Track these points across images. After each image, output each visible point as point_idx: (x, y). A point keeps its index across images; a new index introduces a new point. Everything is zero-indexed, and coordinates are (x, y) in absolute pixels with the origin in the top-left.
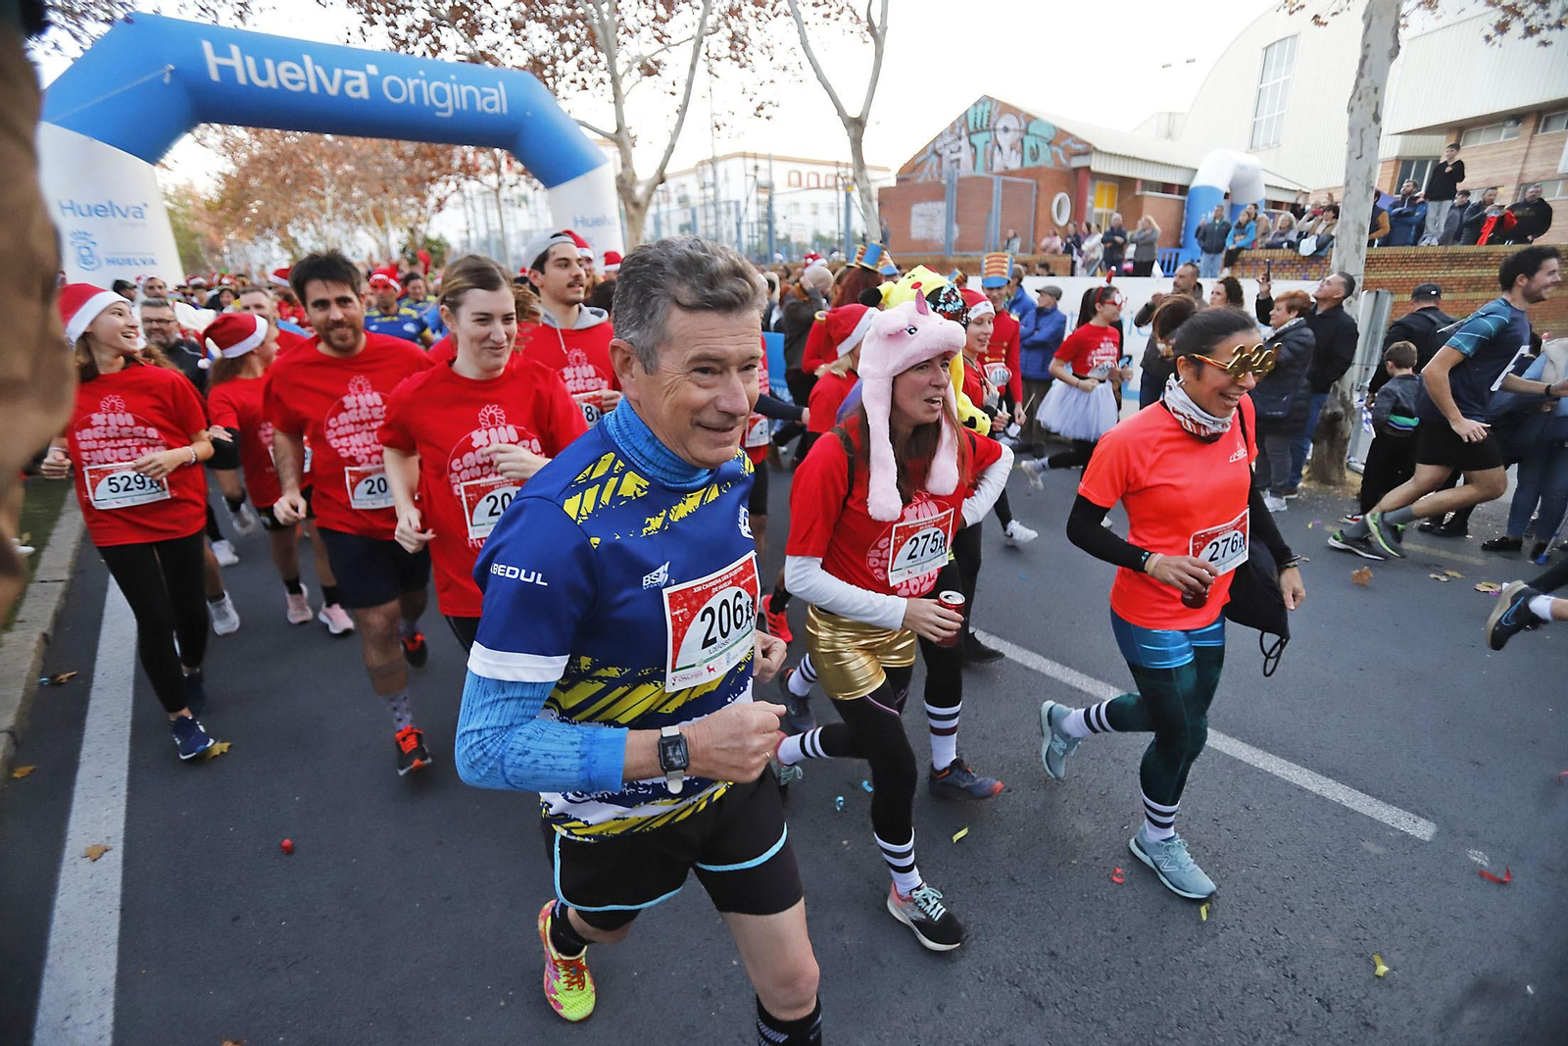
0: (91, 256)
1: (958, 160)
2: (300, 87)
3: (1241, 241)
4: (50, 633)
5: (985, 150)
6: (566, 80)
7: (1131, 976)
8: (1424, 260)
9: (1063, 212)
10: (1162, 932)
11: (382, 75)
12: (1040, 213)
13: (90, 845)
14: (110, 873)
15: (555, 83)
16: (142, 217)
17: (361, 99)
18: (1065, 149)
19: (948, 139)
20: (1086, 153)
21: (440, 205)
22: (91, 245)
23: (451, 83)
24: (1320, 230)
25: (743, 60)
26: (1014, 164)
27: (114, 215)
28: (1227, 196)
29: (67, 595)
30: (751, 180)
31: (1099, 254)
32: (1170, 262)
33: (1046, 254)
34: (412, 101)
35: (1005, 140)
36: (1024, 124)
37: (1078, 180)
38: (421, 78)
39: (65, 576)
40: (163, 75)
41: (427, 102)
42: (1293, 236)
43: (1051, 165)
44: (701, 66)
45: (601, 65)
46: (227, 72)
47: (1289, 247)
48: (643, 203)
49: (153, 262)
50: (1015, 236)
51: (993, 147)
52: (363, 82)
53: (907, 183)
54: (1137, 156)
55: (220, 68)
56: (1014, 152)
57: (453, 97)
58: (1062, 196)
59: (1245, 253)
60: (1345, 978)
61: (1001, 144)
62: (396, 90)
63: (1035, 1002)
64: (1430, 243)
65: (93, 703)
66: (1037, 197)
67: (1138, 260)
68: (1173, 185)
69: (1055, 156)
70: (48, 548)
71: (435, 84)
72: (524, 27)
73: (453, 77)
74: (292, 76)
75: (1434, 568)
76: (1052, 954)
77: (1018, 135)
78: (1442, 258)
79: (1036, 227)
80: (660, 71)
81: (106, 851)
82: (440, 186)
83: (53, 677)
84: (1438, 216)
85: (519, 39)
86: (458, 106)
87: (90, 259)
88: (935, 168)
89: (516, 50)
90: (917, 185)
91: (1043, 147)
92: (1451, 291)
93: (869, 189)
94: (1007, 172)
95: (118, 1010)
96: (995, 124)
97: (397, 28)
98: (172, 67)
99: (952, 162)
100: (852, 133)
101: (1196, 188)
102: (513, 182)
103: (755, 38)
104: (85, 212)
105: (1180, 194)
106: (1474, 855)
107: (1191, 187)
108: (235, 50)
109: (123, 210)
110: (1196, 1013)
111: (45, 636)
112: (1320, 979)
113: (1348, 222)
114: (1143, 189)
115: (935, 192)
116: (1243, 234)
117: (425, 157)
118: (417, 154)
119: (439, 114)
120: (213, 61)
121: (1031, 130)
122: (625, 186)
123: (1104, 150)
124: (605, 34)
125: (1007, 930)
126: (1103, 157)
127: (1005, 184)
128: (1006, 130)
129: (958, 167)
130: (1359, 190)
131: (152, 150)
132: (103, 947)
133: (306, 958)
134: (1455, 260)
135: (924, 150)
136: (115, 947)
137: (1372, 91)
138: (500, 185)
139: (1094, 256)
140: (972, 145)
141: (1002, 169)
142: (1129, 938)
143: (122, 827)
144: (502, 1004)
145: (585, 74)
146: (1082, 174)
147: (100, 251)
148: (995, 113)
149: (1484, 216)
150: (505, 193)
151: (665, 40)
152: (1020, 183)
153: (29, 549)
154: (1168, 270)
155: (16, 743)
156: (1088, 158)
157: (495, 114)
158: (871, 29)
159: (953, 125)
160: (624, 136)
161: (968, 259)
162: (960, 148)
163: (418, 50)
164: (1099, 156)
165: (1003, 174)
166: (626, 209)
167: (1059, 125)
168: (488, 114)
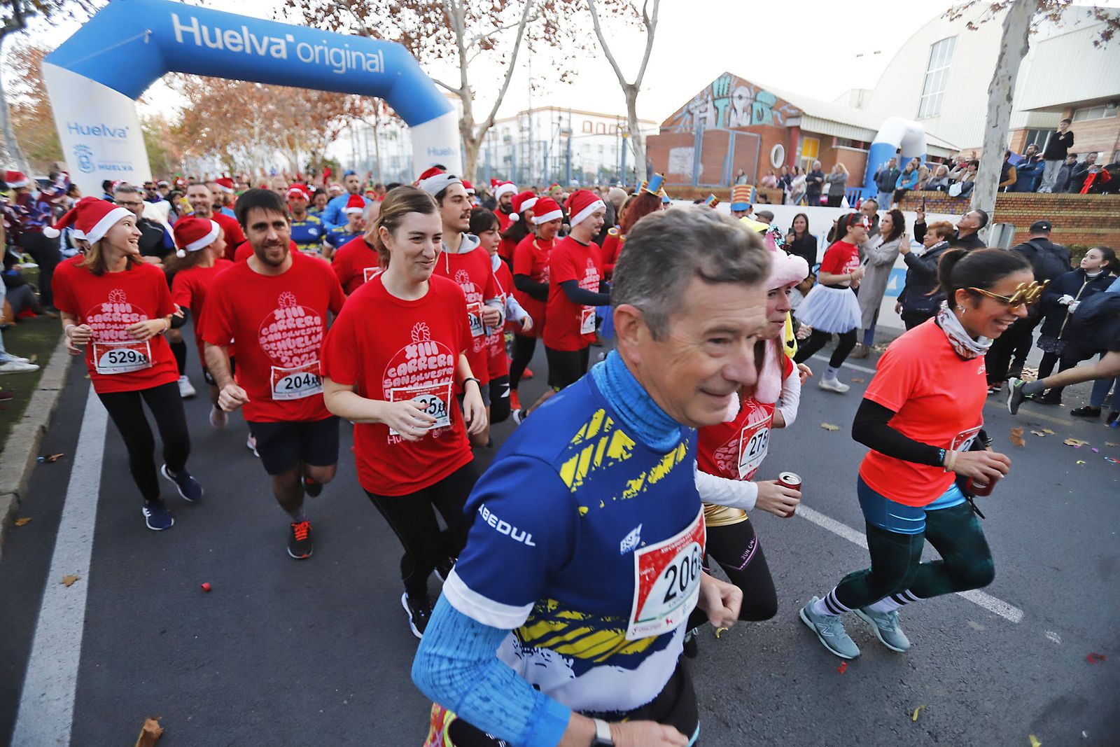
0: (88, 163)
1: (705, 118)
2: (239, 49)
3: (906, 184)
4: (47, 426)
5: (725, 112)
6: (427, 51)
7: (795, 708)
8: (1040, 203)
9: (779, 157)
10: (818, 678)
11: (297, 42)
12: (762, 159)
13: (65, 575)
14: (79, 595)
15: (419, 52)
16: (125, 136)
17: (281, 59)
18: (781, 112)
19: (698, 103)
20: (797, 117)
21: (334, 136)
22: (88, 155)
23: (345, 49)
24: (964, 179)
25: (553, 40)
26: (745, 122)
27: (105, 134)
28: (898, 151)
29: (60, 399)
30: (555, 126)
31: (803, 189)
32: (854, 197)
33: (765, 188)
34: (317, 61)
35: (739, 105)
36: (753, 94)
37: (790, 136)
38: (324, 45)
39: (59, 387)
40: (144, 37)
41: (327, 63)
42: (945, 182)
43: (772, 124)
45: (453, 41)
46: (188, 36)
47: (942, 189)
48: (478, 141)
49: (131, 169)
50: (743, 174)
51: (731, 109)
52: (283, 46)
53: (668, 133)
54: (834, 120)
55: (184, 33)
56: (745, 113)
57: (346, 60)
58: (778, 146)
59: (909, 192)
60: (950, 718)
61: (737, 107)
62: (306, 53)
63: (724, 722)
64: (1046, 190)
65: (73, 477)
66: (760, 147)
67: (831, 195)
68: (860, 142)
69: (775, 118)
70: (48, 366)
71: (333, 50)
72: (399, 12)
73: (347, 45)
74: (234, 41)
75: (1034, 426)
76: (738, 689)
77: (749, 101)
78: (1054, 202)
79: (758, 167)
80: (494, 46)
81: (77, 580)
82: (335, 122)
83: (47, 457)
84: (1053, 171)
85: (395, 20)
86: (349, 66)
87: (87, 165)
88: (687, 123)
89: (393, 28)
90: (674, 135)
91: (767, 111)
92: (1060, 226)
93: (639, 136)
94: (740, 128)
95: (78, 693)
96: (733, 93)
97: (309, 9)
98: (150, 31)
99: (700, 119)
100: (629, 95)
101: (876, 144)
102: (387, 121)
103: (563, 25)
104: (85, 131)
105: (864, 148)
106: (1050, 635)
107: (873, 143)
108: (194, 21)
109: (112, 131)
110: (839, 737)
111: (43, 427)
112: (931, 717)
113: (984, 173)
114: (838, 144)
115: (687, 141)
116: (908, 179)
117: (325, 101)
118: (320, 99)
119: (335, 71)
120: (178, 28)
121: (759, 98)
122: (465, 127)
123: (811, 114)
124: (456, 18)
125: (707, 670)
126: (810, 119)
127: (738, 137)
128: (740, 97)
129: (705, 123)
130: (993, 150)
131: (134, 90)
132: (71, 647)
133: (211, 662)
134: (1063, 204)
135: (682, 109)
136: (79, 647)
137: (1007, 78)
138: (377, 123)
139: (799, 191)
140: (715, 107)
141: (736, 126)
142: (795, 681)
143: (88, 563)
144: (345, 702)
145: (441, 47)
146: (793, 131)
147: (95, 160)
148: (733, 85)
149: (1087, 172)
150: (380, 129)
151: (498, 24)
152: (747, 136)
153: (35, 367)
154: (853, 203)
155: (19, 502)
156: (799, 119)
157: (375, 73)
158: (646, 21)
159: (702, 92)
160: (466, 91)
161: (708, 189)
162: (706, 109)
163: (324, 26)
164: (806, 119)
165: (737, 129)
166: (466, 144)
167: (779, 95)
168: (370, 72)
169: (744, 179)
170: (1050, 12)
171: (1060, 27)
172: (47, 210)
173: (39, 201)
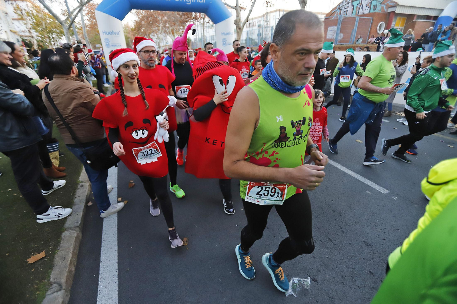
1: (347, 11)
5: (357, 7)
9: (381, 29)
12: (372, 29)
16: (119, 34)
18: (386, 5)
19: (345, 4)
20: (394, 6)
22: (108, 42)
26: (367, 12)
27: (113, 34)
28: (455, 19)
33: (370, 44)
34: (181, 0)
37: (389, 17)
41: (184, 1)
43: (380, 12)
48: (242, 28)
50: (361, 37)
53: (328, 20)
54: (417, 6)
58: (383, 23)
61: (363, 5)
66: (372, 24)
68: (431, 16)
69: (382, 8)
77: (370, 1)
86: (192, 1)
87: (108, 45)
88: (338, 14)
90: (331, 20)
91: (379, 5)
94: (364, 15)
99: (344, 12)
100: (302, 6)
105: (433, 20)
106: (394, 197)
107: (440, 16)
109: (115, 33)
114: (417, 19)
119: (187, 4)
122: (237, 23)
123: (401, 4)
127: (361, 19)
129: (347, 13)
135: (336, 7)
138: (204, 22)
140: (353, 5)
141: (362, 14)
146: (391, 14)
147: (110, 43)
152: (367, 19)
156: (395, 8)
157: (202, 3)
160: (238, 7)
161: (342, 46)
162: (348, 6)
164: (399, 7)
165: (361, 16)
166: (237, 30)
168: (200, 3)
169: (361, 40)
172: (99, 61)
173: (97, 58)
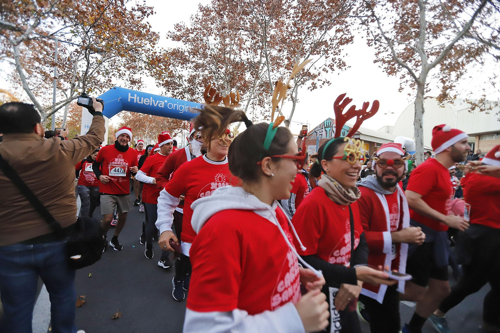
1: (322, 134)
2: (148, 104)
5: (329, 132)
17: (162, 108)
19: (319, 129)
20: (358, 134)
23: (184, 105)
34: (174, 109)
38: (178, 104)
40: (118, 100)
41: (177, 109)
44: (249, 106)
46: (132, 100)
51: (332, 131)
52: (163, 104)
54: (374, 136)
57: (184, 109)
62: (170, 106)
71: (180, 105)
74: (147, 101)
82: (177, 130)
86: (185, 111)
91: (346, 132)
96: (332, 125)
97: (174, 92)
98: (120, 98)
99: (320, 134)
103: (266, 101)
108: (135, 95)
114: (377, 145)
115: (314, 142)
118: (172, 122)
119: (180, 112)
120: (130, 97)
123: (364, 134)
126: (364, 136)
135: (312, 131)
137: (419, 120)
140: (326, 131)
148: (332, 122)
156: (359, 136)
159: (320, 125)
162: (322, 131)
163: (178, 98)
164: (362, 136)
167: (350, 127)
170: (448, 101)
171: (454, 105)
